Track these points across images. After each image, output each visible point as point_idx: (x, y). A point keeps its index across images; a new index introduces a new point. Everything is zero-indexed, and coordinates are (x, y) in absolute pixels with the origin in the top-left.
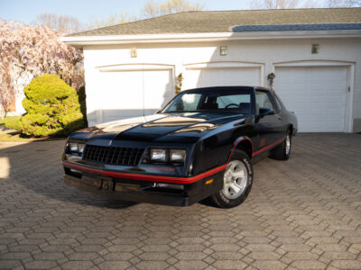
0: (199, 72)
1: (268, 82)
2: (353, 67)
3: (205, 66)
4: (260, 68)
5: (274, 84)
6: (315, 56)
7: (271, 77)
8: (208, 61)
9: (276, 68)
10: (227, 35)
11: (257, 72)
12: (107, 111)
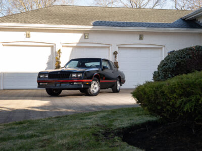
0: (71, 48)
1: (114, 56)
2: (163, 48)
3: (75, 45)
4: (109, 47)
5: (117, 57)
6: (141, 42)
7: (115, 53)
8: (78, 42)
9: (119, 48)
10: (90, 27)
11: (107, 49)
12: (6, 73)
